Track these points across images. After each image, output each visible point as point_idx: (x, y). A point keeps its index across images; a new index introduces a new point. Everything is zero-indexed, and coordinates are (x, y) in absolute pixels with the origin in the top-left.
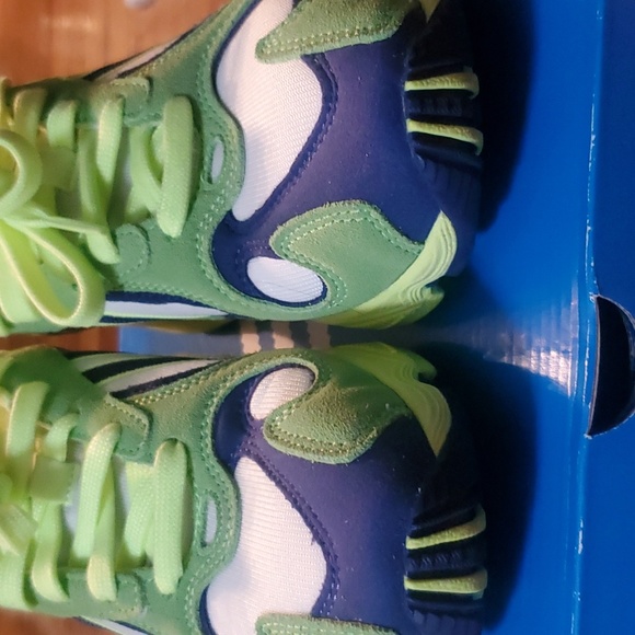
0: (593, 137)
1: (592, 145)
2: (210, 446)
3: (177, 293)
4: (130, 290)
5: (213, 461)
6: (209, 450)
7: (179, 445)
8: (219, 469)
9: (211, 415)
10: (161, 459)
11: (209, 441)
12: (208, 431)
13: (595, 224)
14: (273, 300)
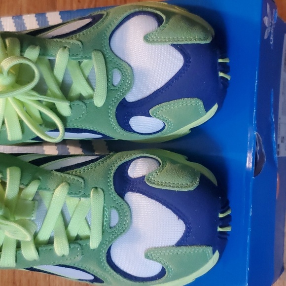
0: (256, 82)
1: (256, 84)
2: (113, 189)
3: (92, 129)
4: (70, 127)
5: (115, 194)
6: (113, 190)
7: (99, 189)
8: (117, 197)
9: (112, 177)
10: (94, 195)
11: (112, 187)
12: (112, 183)
13: (257, 109)
14: (136, 132)
